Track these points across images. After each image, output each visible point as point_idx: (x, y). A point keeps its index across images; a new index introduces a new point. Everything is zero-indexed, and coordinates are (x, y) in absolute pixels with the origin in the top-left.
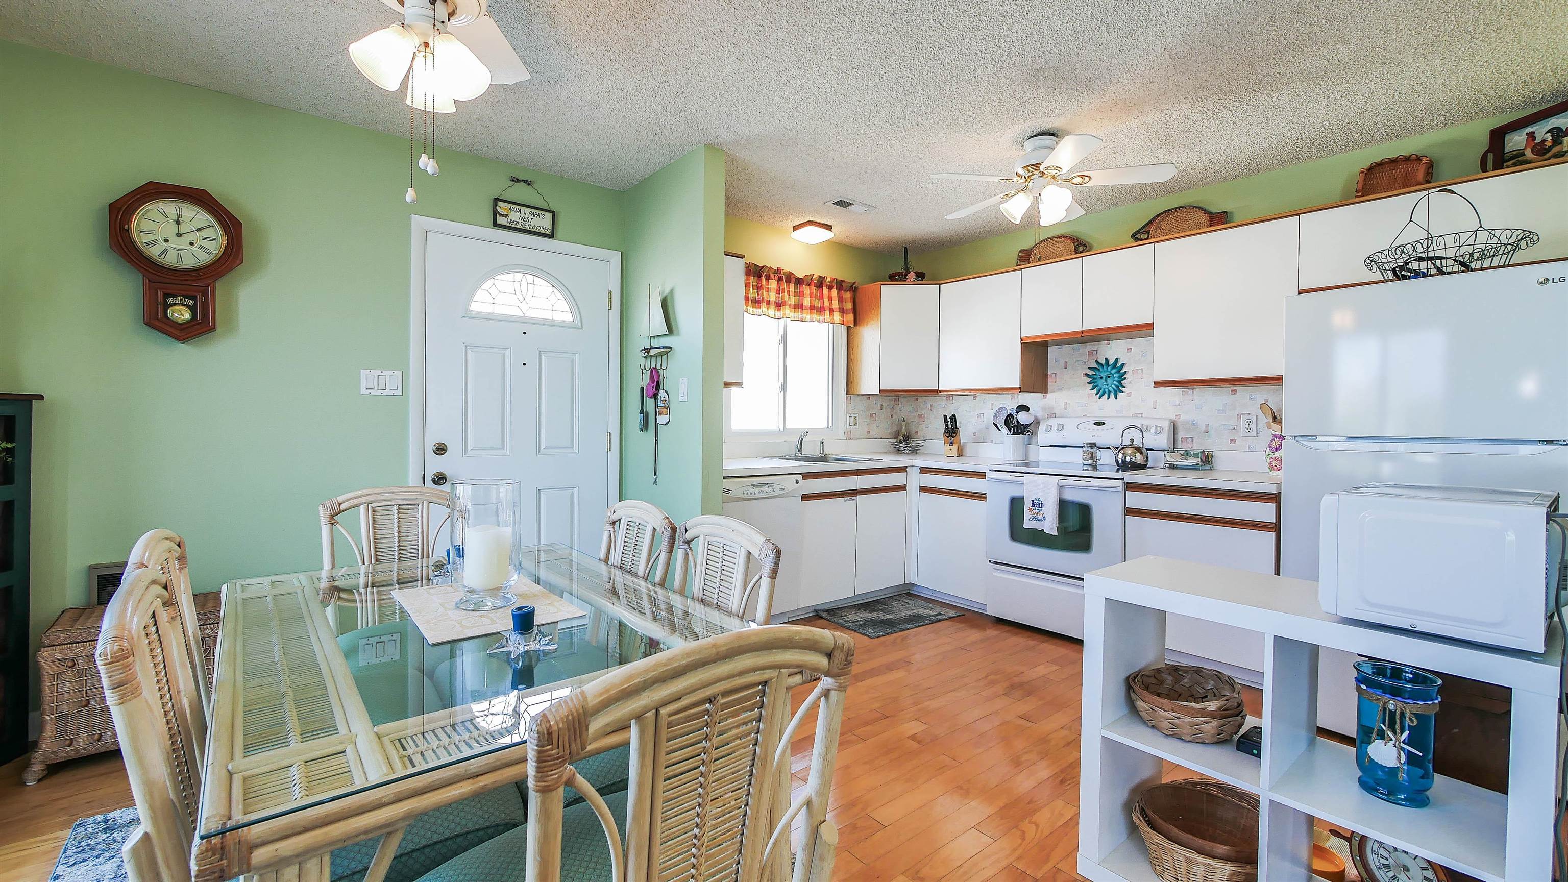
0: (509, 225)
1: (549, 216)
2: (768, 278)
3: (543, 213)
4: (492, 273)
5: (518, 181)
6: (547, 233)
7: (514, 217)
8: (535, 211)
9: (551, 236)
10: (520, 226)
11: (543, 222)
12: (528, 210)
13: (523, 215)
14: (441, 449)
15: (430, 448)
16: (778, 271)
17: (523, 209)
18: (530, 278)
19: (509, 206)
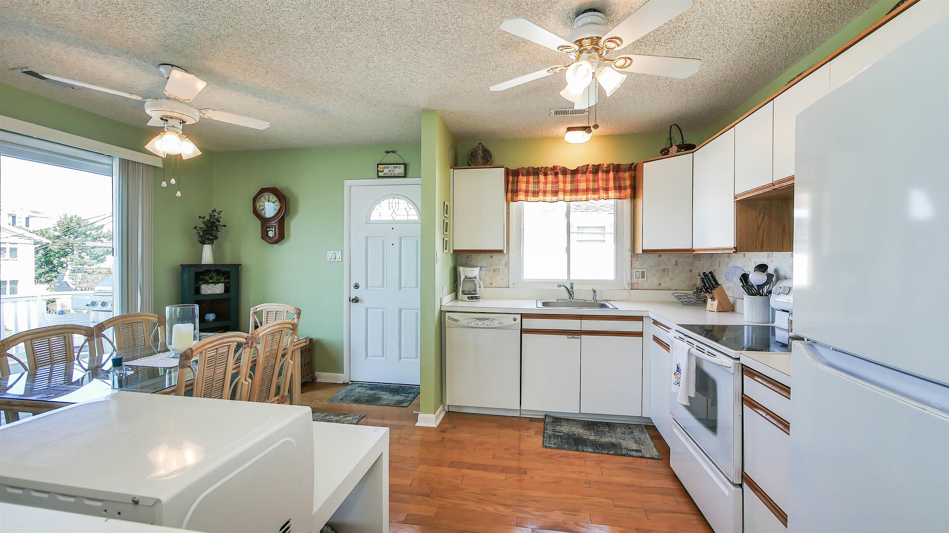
0: (384, 176)
1: (402, 166)
2: (546, 174)
3: (400, 165)
4: (378, 201)
5: (389, 152)
6: (403, 175)
7: (386, 171)
8: (395, 166)
9: (405, 176)
10: (389, 175)
11: (400, 170)
12: (392, 166)
13: (390, 169)
14: (357, 286)
15: (353, 285)
16: (555, 167)
17: (390, 166)
18: (396, 200)
19: (384, 166)
